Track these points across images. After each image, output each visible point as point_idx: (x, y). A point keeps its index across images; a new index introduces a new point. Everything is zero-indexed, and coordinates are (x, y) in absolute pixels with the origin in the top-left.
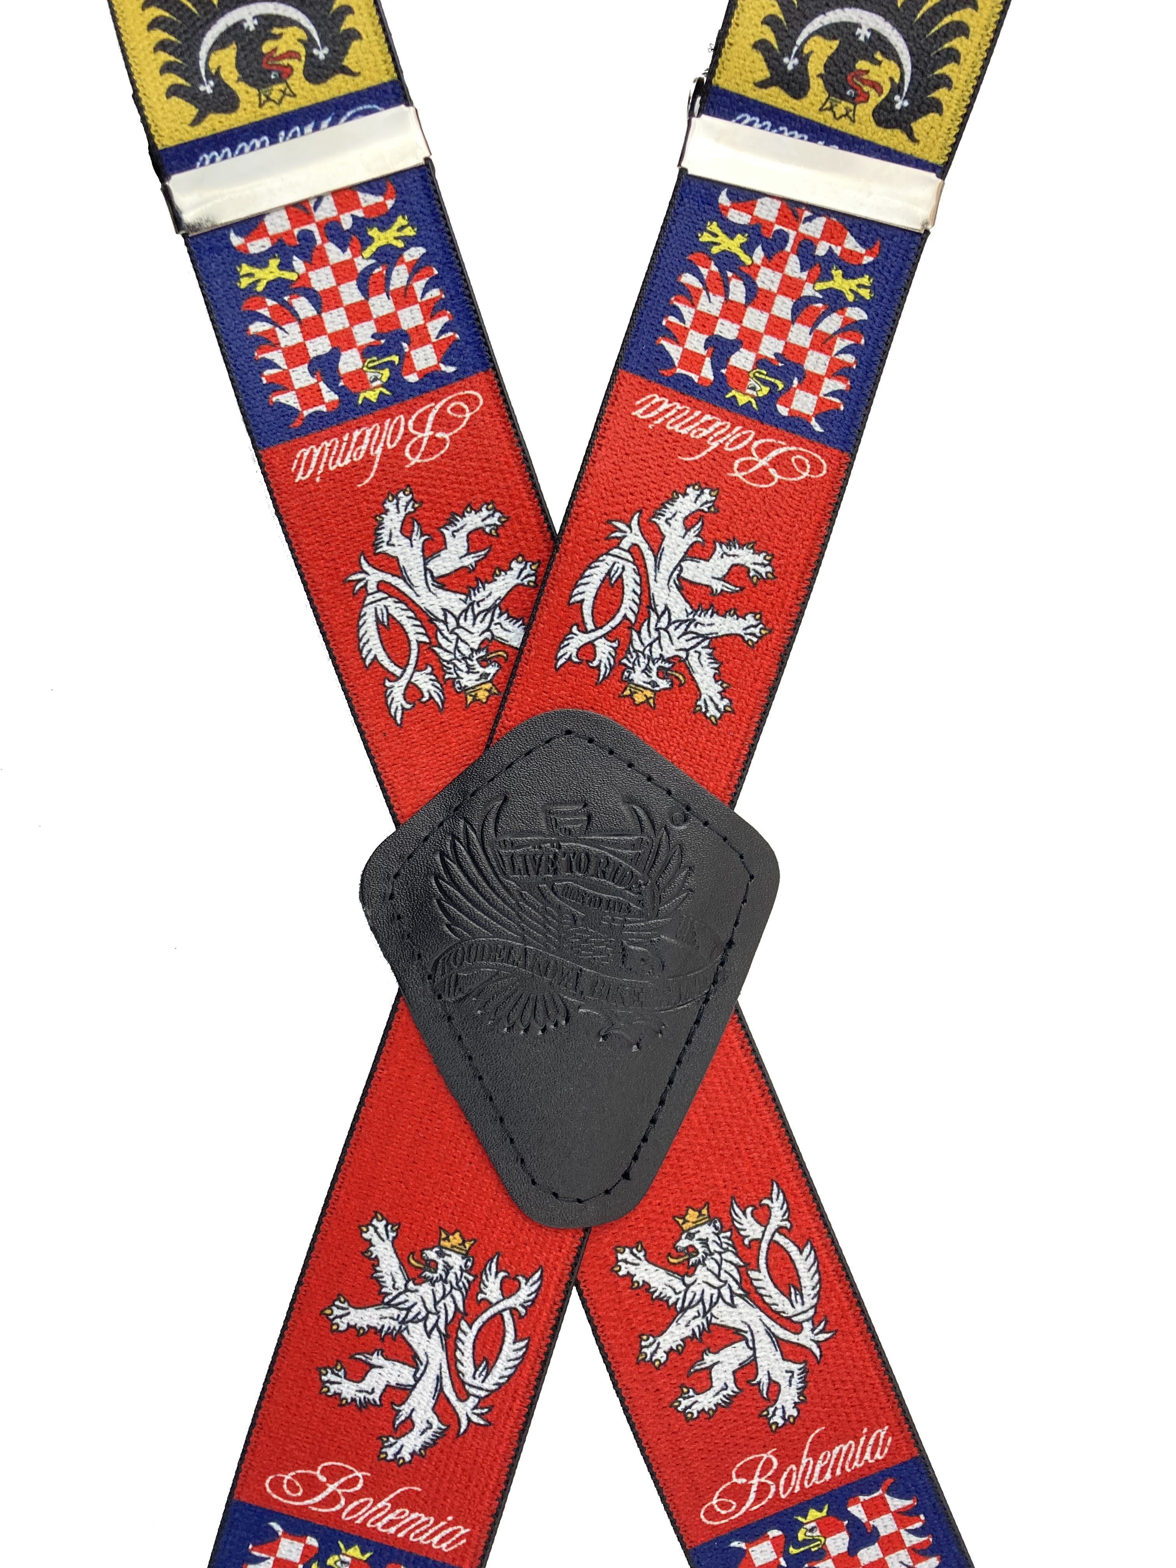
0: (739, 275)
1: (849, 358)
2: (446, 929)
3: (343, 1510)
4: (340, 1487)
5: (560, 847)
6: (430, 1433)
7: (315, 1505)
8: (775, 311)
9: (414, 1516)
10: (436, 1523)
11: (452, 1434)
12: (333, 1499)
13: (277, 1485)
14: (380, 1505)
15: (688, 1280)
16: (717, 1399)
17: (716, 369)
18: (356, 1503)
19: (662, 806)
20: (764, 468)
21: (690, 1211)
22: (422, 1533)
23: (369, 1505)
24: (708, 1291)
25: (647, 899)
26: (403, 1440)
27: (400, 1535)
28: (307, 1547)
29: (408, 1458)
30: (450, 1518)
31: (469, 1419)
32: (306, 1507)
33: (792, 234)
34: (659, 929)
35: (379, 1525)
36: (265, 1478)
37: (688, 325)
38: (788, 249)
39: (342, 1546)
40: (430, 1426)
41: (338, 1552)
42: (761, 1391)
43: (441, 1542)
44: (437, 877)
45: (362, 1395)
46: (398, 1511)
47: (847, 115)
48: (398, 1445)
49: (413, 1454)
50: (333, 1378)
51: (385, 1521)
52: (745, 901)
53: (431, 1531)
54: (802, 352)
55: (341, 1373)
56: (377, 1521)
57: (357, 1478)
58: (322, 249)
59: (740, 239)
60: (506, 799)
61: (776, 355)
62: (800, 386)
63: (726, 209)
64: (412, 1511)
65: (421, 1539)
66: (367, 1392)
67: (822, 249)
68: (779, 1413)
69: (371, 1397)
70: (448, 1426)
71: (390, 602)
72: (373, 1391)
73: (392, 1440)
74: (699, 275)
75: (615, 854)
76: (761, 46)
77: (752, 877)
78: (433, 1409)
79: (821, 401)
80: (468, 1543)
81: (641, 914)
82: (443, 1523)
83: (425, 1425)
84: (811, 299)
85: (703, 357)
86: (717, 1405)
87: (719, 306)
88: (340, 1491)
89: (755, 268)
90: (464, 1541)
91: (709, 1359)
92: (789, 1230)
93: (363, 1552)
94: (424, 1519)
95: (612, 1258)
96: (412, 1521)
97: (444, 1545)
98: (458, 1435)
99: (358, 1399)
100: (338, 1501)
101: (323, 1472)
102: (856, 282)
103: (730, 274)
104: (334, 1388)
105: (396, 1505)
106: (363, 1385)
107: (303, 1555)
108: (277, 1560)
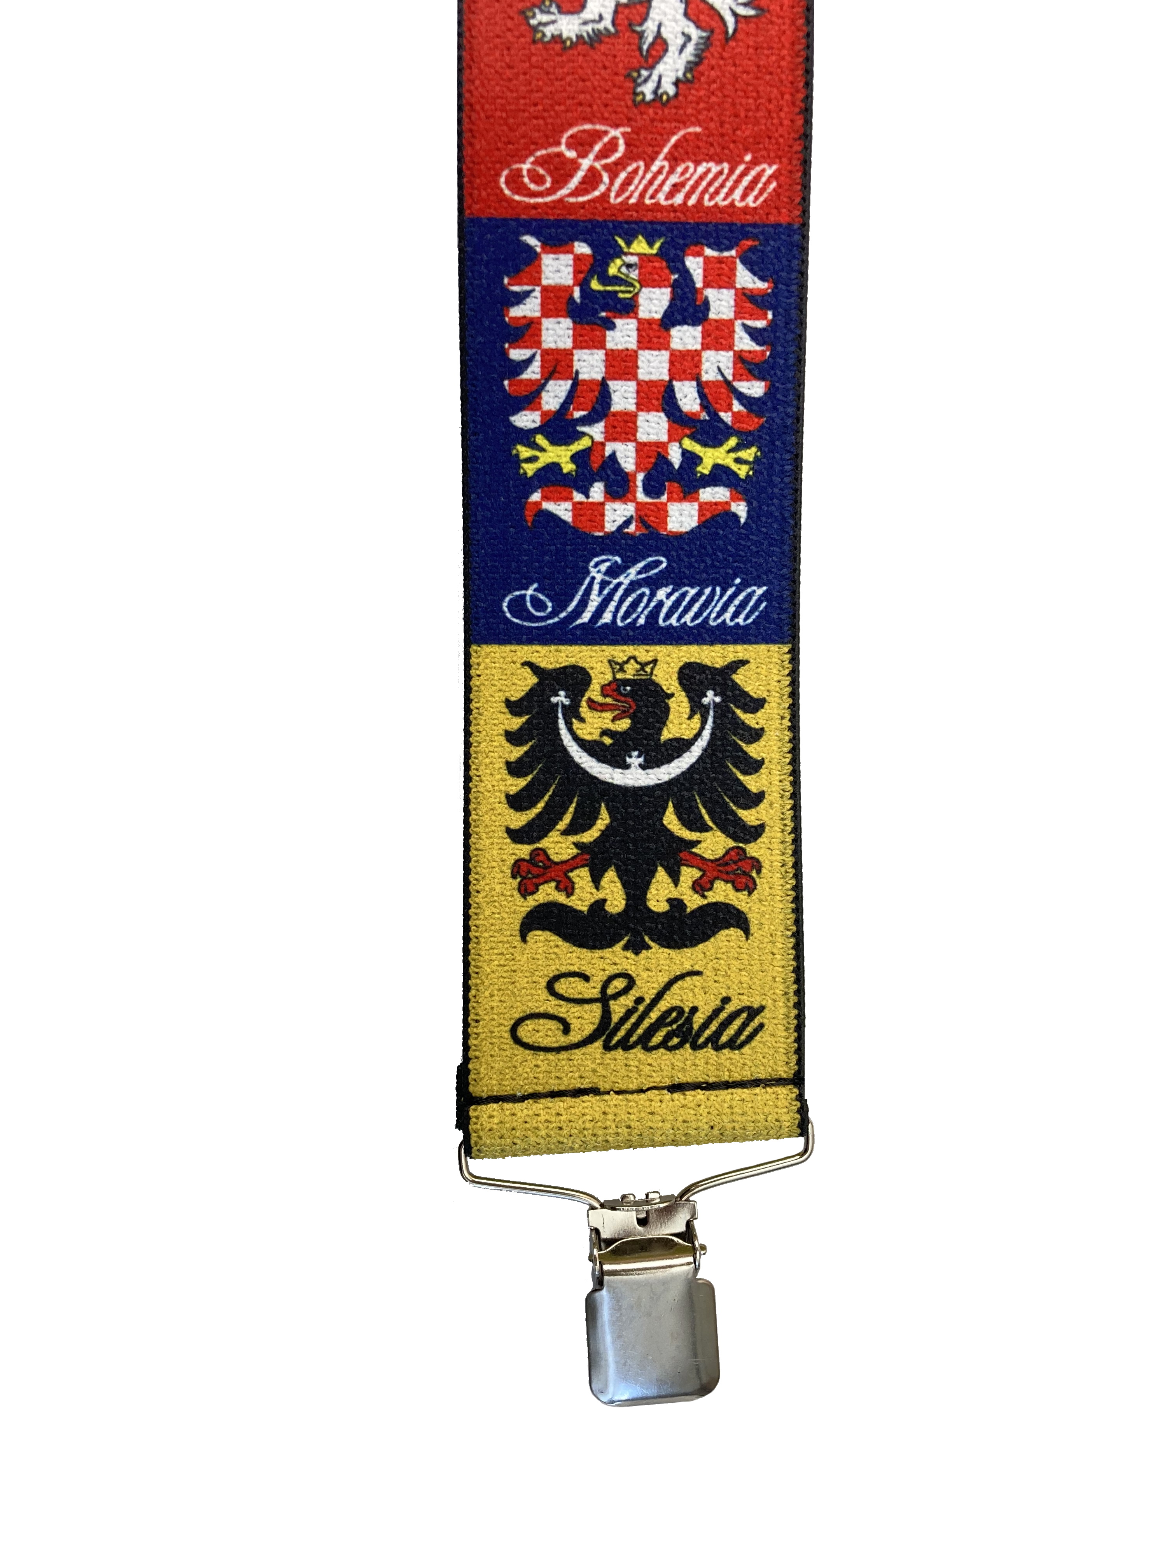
3: (609, 190)
4: (597, 158)
6: (690, 48)
7: (572, 194)
9: (701, 169)
10: (732, 171)
11: (718, 36)
12: (592, 179)
13: (515, 181)
14: (654, 168)
18: (623, 175)
22: (717, 192)
23: (641, 173)
26: (660, 68)
27: (691, 202)
28: (578, 259)
29: (671, 91)
30: (748, 158)
31: (735, 14)
32: (561, 200)
35: (661, 197)
36: (498, 175)
39: (621, 242)
40: (688, 38)
41: (620, 253)
43: (744, 197)
45: (589, 28)
46: (680, 169)
48: (655, 77)
49: (677, 83)
50: (545, 18)
51: (667, 188)
53: (729, 184)
55: (554, 9)
56: (657, 191)
57: (615, 139)
64: (697, 163)
65: (719, 199)
66: (593, 21)
72: (601, 18)
73: (644, 73)
78: (686, 15)
80: (779, 186)
82: (741, 168)
83: (680, 40)
88: (598, 165)
90: (774, 185)
93: (651, 244)
94: (715, 169)
96: (701, 178)
97: (750, 199)
99: (585, 35)
100: (600, 180)
101: (569, 146)
104: (549, 31)
105: (674, 159)
106: (587, 15)
107: (576, 272)
108: (545, 290)
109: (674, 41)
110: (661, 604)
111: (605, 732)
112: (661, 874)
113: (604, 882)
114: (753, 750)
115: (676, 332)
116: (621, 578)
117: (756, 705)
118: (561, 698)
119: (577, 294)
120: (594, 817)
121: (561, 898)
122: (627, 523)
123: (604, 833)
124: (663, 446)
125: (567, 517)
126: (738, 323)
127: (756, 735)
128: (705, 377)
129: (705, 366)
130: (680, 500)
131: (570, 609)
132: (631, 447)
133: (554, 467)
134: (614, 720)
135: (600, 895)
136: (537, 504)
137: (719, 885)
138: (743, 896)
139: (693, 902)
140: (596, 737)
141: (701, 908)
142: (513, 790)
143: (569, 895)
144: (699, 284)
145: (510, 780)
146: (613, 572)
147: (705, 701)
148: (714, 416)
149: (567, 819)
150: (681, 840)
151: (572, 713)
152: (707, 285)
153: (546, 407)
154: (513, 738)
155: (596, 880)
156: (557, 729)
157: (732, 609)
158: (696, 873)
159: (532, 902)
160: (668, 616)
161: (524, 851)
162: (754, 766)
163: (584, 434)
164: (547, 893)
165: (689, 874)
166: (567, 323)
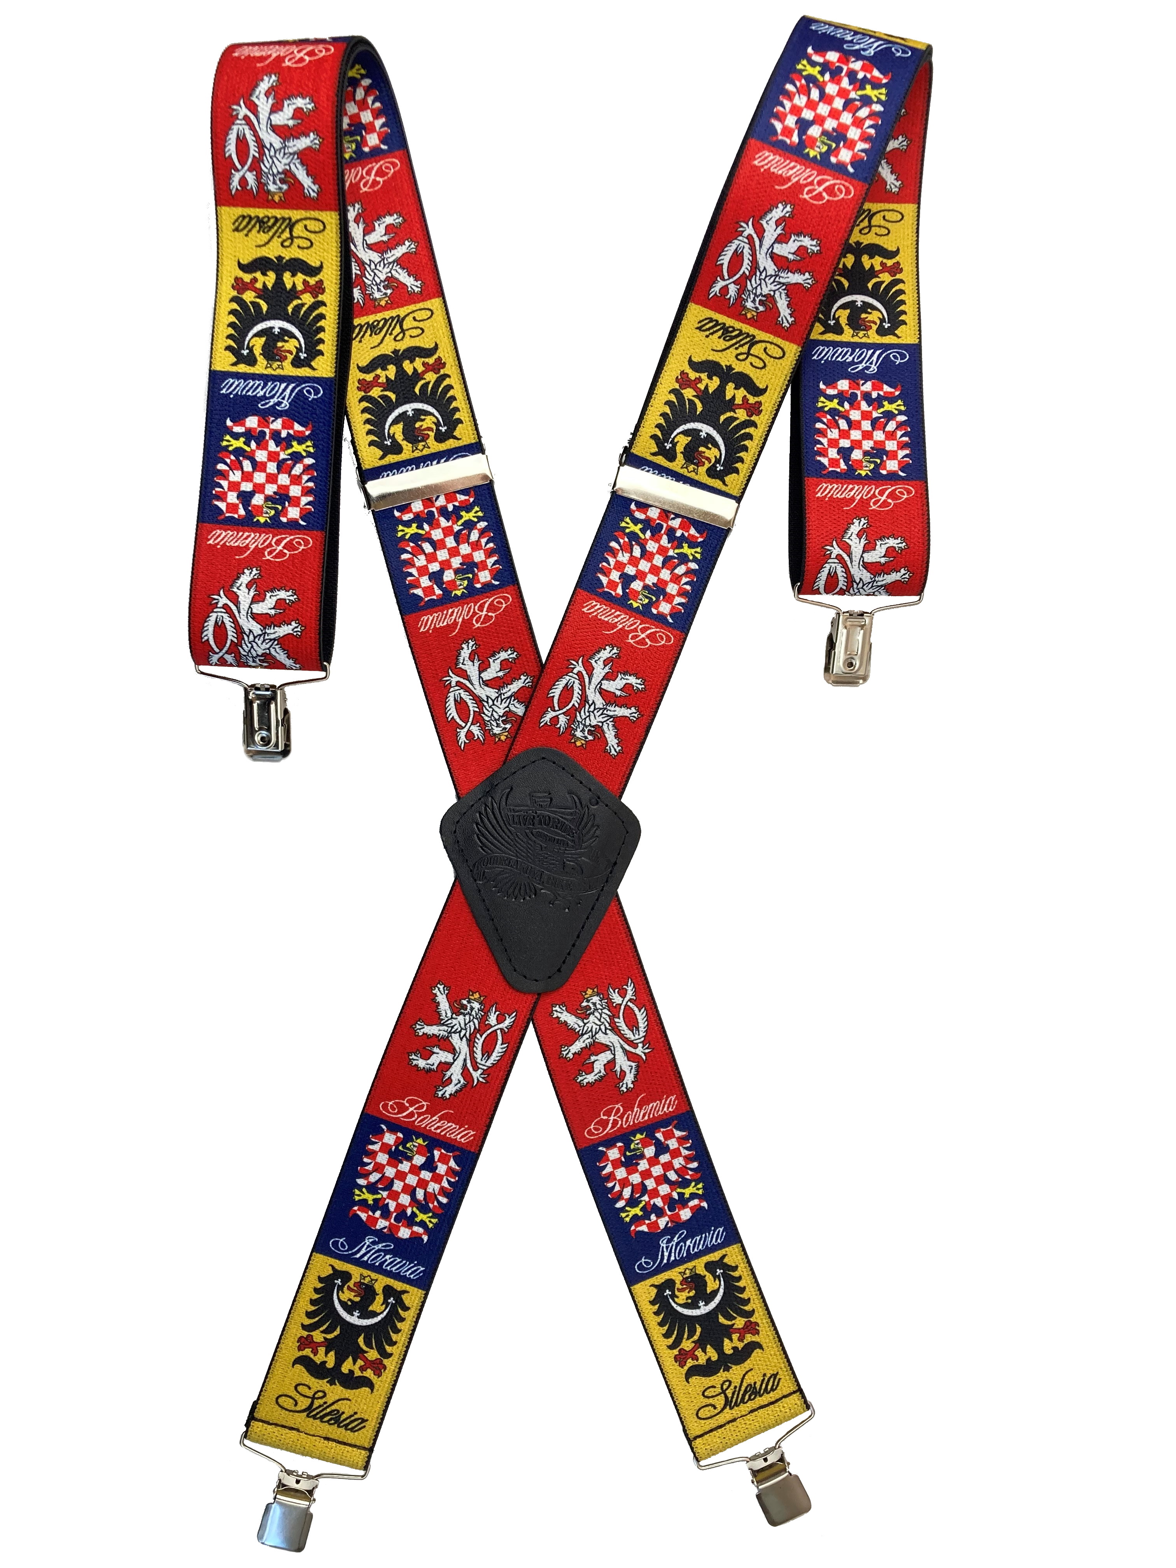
0: (638, 544)
1: (688, 587)
2: (480, 849)
3: (416, 1120)
4: (415, 1109)
5: (536, 813)
6: (459, 1085)
7: (403, 1117)
8: (654, 562)
9: (449, 1124)
10: (459, 1129)
11: (469, 1086)
12: (411, 1115)
13: (385, 1107)
14: (434, 1119)
15: (585, 1021)
16: (596, 1077)
17: (623, 589)
18: (422, 1117)
19: (586, 796)
20: (643, 639)
21: (589, 990)
22: (452, 1133)
23: (428, 1118)
24: (595, 1027)
25: (577, 840)
26: (446, 1088)
27: (442, 1134)
28: (398, 1138)
29: (448, 1096)
30: (466, 1126)
31: (478, 1080)
32: (398, 1118)
33: (665, 525)
34: (581, 855)
35: (433, 1128)
36: (380, 1103)
37: (612, 567)
38: (663, 532)
39: (414, 1138)
40: (459, 1082)
41: (412, 1141)
42: (617, 1075)
43: (461, 1138)
44: (477, 824)
45: (428, 1066)
46: (442, 1122)
47: (694, 471)
48: (444, 1091)
49: (451, 1095)
50: (415, 1058)
51: (435, 1126)
52: (623, 844)
53: (457, 1132)
54: (666, 583)
55: (419, 1055)
56: (432, 1126)
57: (423, 1105)
58: (438, 520)
59: (640, 526)
60: (512, 789)
61: (653, 584)
62: (663, 600)
63: (634, 511)
64: (448, 1122)
65: (452, 1136)
66: (431, 1065)
67: (679, 533)
68: (625, 1086)
69: (432, 1067)
70: (468, 1083)
71: (461, 691)
72: (433, 1065)
73: (441, 1088)
74: (619, 543)
75: (562, 817)
76: (654, 437)
77: (627, 832)
78: (461, 1074)
79: (673, 608)
80: (474, 1139)
81: (573, 847)
82: (462, 1129)
83: (457, 1082)
84: (672, 557)
85: (618, 583)
86: (595, 1080)
87: (627, 558)
88: (415, 1111)
89: (646, 540)
90: (472, 1138)
91: (593, 1058)
92: (635, 1000)
93: (424, 1141)
94: (454, 1126)
95: (550, 1009)
96: (448, 1127)
97: (463, 1140)
98: (472, 1087)
99: (426, 1068)
100: (413, 1116)
101: (407, 1102)
102: (694, 550)
103: (634, 543)
104: (415, 1062)
105: (441, 1119)
106: (429, 1062)
107: (395, 1142)
108: (383, 1144)
109: (455, 1081)
110: (386, 1260)
111: (350, 1300)
112: (350, 1359)
113: (329, 1355)
114: (399, 1325)
115: (423, 1172)
116: (376, 1247)
117: (406, 1309)
118: (339, 1282)
119: (393, 1148)
120: (335, 1330)
121: (312, 1356)
122: (385, 1228)
123: (336, 1337)
124: (406, 1207)
125: (364, 1219)
126: (445, 1177)
127: (402, 1320)
128: (428, 1190)
129: (429, 1186)
130: (405, 1227)
131: (353, 1251)
132: (395, 1203)
133: (365, 1201)
134: (355, 1296)
135: (325, 1359)
136: (355, 1211)
137: (369, 1370)
138: (376, 1377)
139: (358, 1373)
140: (346, 1300)
141: (360, 1377)
142: (309, 1310)
143: (315, 1355)
144: (436, 1160)
145: (310, 1306)
146: (374, 1243)
147: (389, 1301)
148: (427, 1203)
149: (325, 1327)
150: (362, 1349)
151: (341, 1288)
152: (439, 1161)
153: (370, 1180)
154: (316, 1290)
155: (327, 1353)
156: (333, 1293)
157: (410, 1271)
158: (363, 1363)
159: (301, 1353)
160: (387, 1266)
161: (305, 1334)
162: (397, 1331)
163: (380, 1193)
164: (308, 1352)
165: (360, 1363)
166: (387, 1156)
